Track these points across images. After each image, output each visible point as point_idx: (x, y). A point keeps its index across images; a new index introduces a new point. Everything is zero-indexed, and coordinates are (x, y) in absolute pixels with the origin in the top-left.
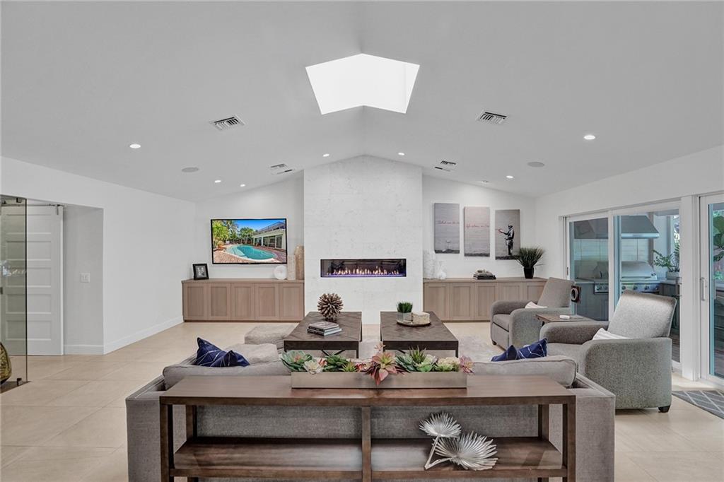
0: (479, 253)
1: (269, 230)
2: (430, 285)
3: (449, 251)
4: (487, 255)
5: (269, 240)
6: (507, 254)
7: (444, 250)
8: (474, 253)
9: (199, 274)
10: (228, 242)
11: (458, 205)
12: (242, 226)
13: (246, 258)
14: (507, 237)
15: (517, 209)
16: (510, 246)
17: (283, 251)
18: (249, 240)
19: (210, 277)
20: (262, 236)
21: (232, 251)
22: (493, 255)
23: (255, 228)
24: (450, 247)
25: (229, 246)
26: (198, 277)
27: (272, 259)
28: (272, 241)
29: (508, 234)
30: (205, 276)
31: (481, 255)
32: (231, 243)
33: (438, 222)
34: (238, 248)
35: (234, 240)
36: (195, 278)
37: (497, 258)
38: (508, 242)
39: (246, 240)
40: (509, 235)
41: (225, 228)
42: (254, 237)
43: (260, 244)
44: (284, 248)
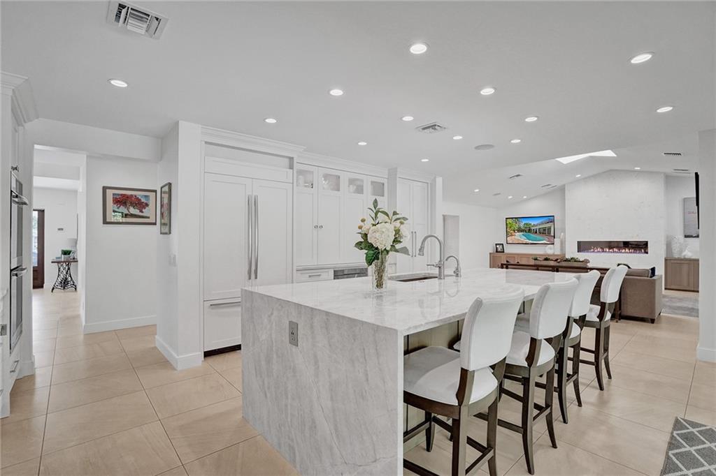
1: (542, 223)
2: (673, 262)
5: (542, 230)
7: (694, 236)
9: (499, 250)
10: (516, 231)
12: (524, 222)
19: (505, 251)
20: (538, 227)
21: (519, 236)
23: (533, 222)
25: (517, 234)
28: (544, 230)
30: (502, 251)
32: (518, 232)
35: (520, 230)
36: (497, 252)
39: (528, 230)
41: (514, 223)
42: (533, 228)
43: (536, 232)
44: (553, 235)
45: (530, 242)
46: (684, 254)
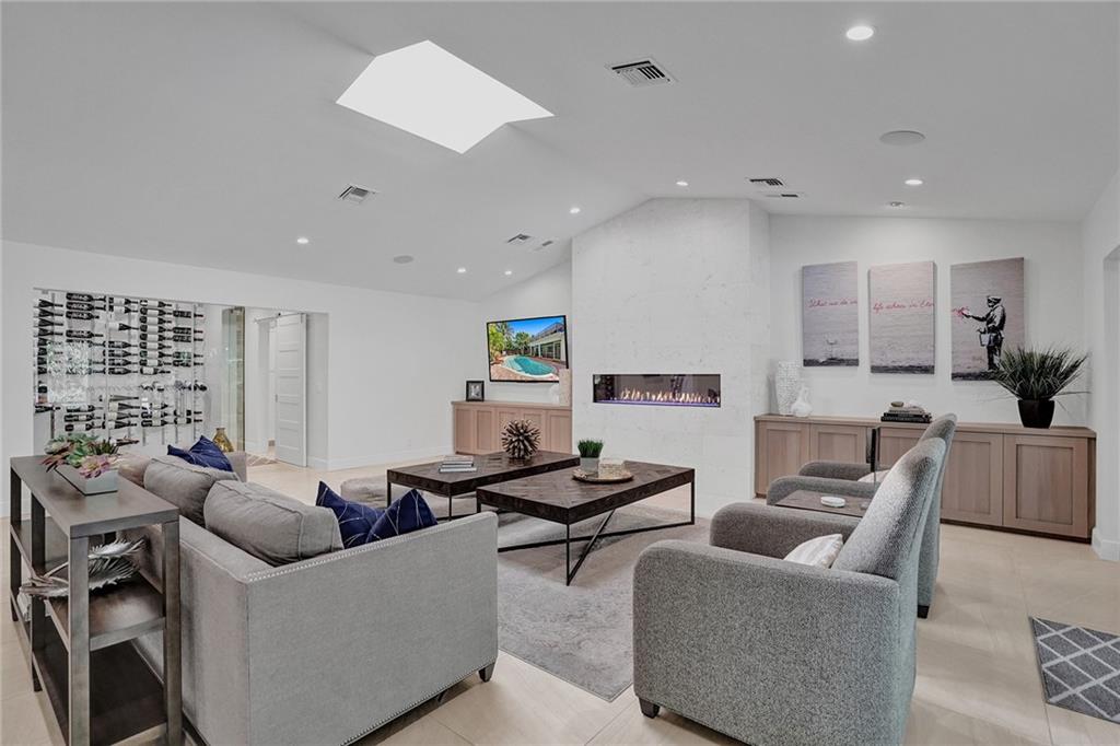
0: (905, 364)
1: (546, 335)
2: (770, 426)
3: (833, 362)
4: (928, 370)
5: (546, 348)
6: (985, 367)
7: (822, 360)
8: (891, 364)
9: (473, 395)
10: (504, 353)
11: (854, 264)
12: (518, 330)
13: (523, 373)
14: (983, 326)
15: (1018, 256)
16: (994, 347)
17: (562, 363)
18: (526, 349)
19: (486, 398)
20: (539, 343)
21: (509, 366)
22: (945, 367)
23: (532, 331)
24: (837, 352)
25: (506, 358)
26: (470, 397)
27: (551, 374)
28: (550, 349)
29: (988, 319)
30: (480, 397)
31: (911, 369)
32: (508, 354)
33: (811, 303)
34: (516, 360)
35: (511, 350)
36: (468, 400)
37: (955, 376)
38: (986, 338)
39: (521, 350)
40: (991, 321)
41: (500, 334)
42: (531, 345)
43: (537, 355)
44: (563, 359)
45: (529, 376)
46: (794, 407)
